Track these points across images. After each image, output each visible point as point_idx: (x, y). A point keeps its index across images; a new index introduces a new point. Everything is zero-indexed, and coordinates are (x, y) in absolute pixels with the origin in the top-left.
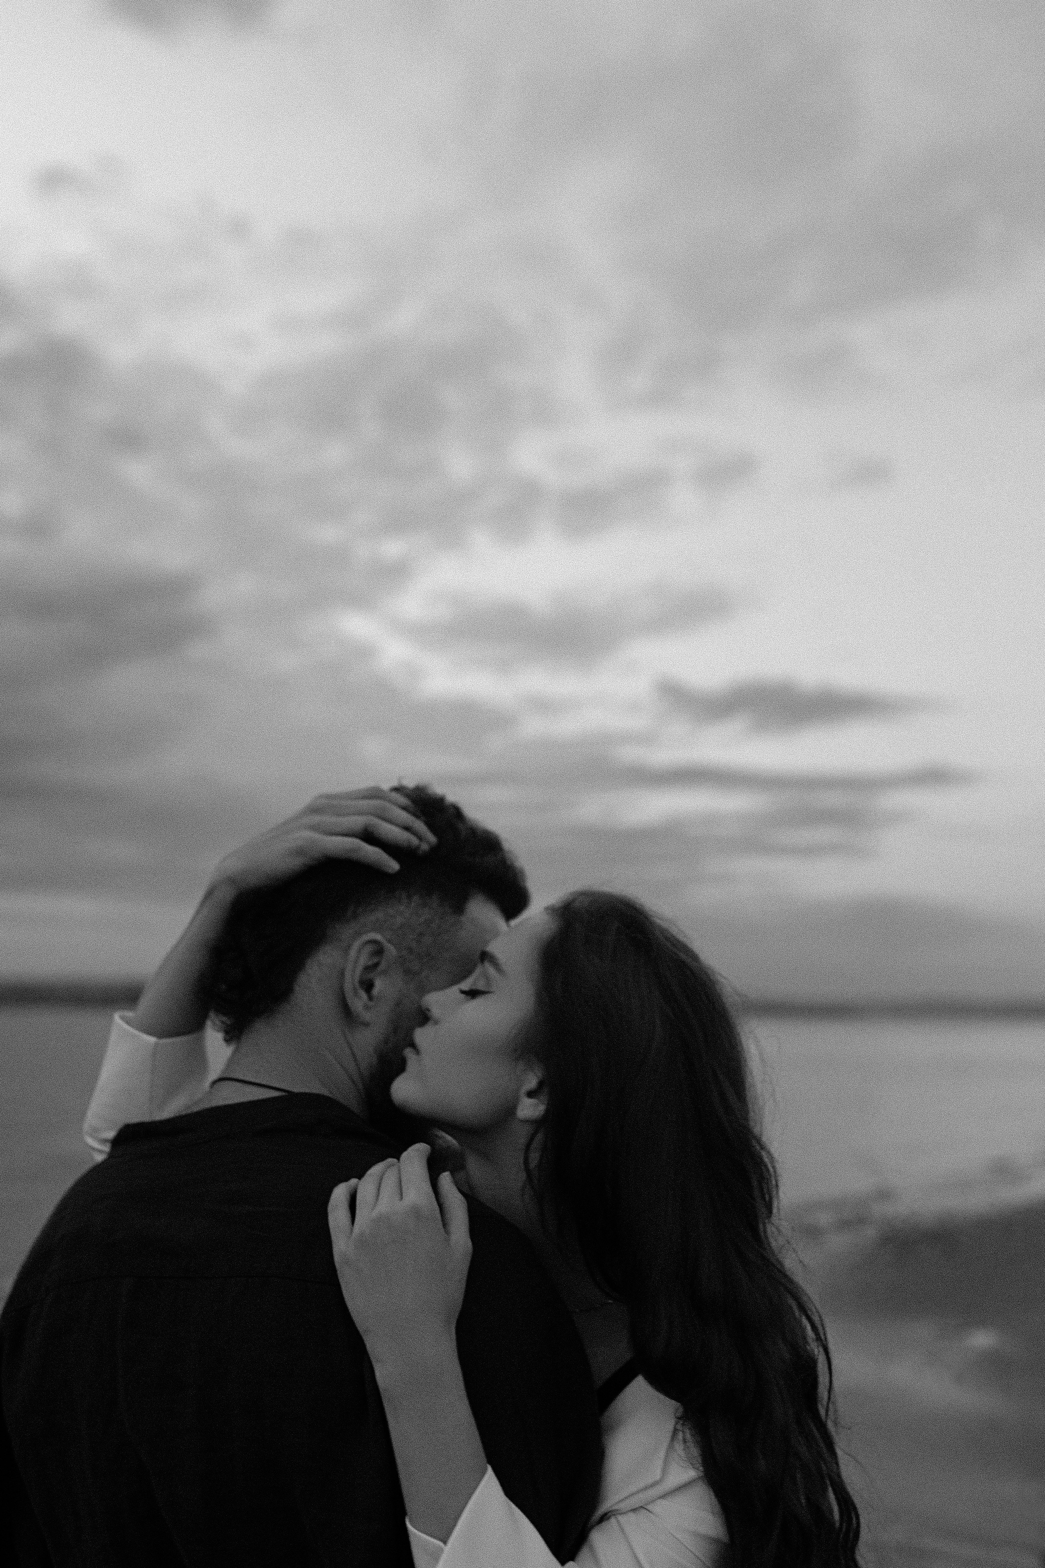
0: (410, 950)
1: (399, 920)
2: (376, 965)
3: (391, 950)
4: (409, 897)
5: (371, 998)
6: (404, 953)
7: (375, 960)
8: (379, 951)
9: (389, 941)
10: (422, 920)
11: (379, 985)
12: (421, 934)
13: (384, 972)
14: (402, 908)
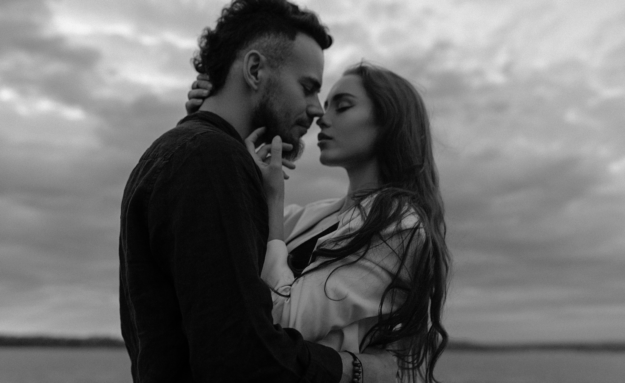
0: (272, 57)
1: (265, 45)
2: (257, 65)
3: (263, 58)
4: (269, 35)
5: (257, 79)
6: (269, 58)
7: (257, 63)
8: (257, 59)
9: (262, 54)
10: (275, 43)
11: (260, 73)
12: (276, 50)
13: (262, 68)
14: (266, 39)
